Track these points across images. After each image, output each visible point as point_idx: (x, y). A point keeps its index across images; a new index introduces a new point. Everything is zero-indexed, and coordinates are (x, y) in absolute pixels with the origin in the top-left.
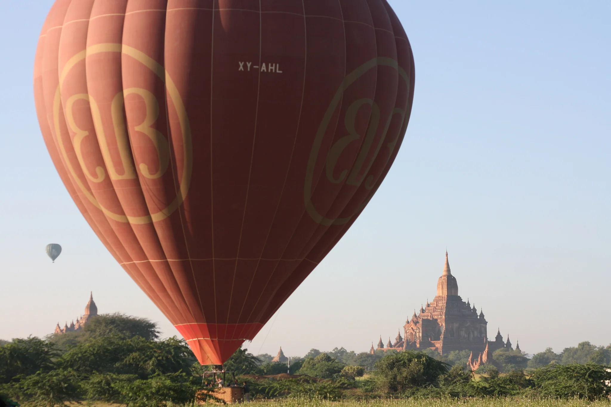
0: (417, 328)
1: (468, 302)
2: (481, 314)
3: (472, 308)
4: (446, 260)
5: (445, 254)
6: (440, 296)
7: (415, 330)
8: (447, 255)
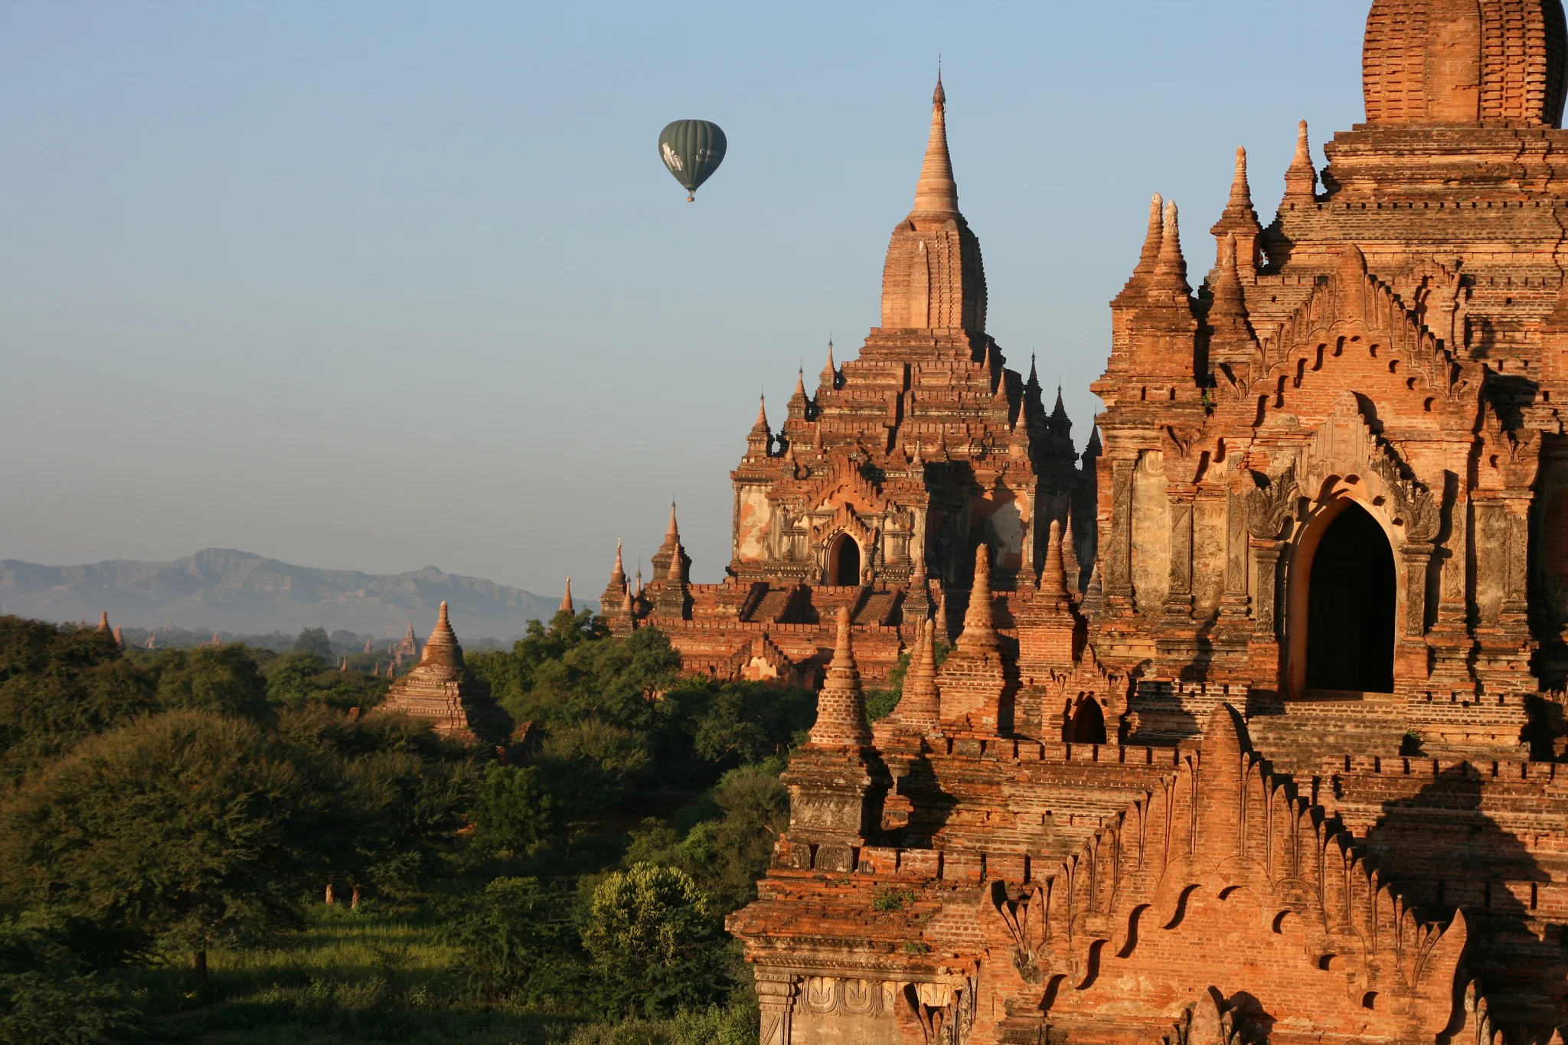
0: (892, 509)
1: (1033, 374)
2: (1089, 447)
3: (1049, 410)
4: (934, 131)
5: (931, 93)
6: (911, 333)
7: (870, 517)
8: (940, 101)
